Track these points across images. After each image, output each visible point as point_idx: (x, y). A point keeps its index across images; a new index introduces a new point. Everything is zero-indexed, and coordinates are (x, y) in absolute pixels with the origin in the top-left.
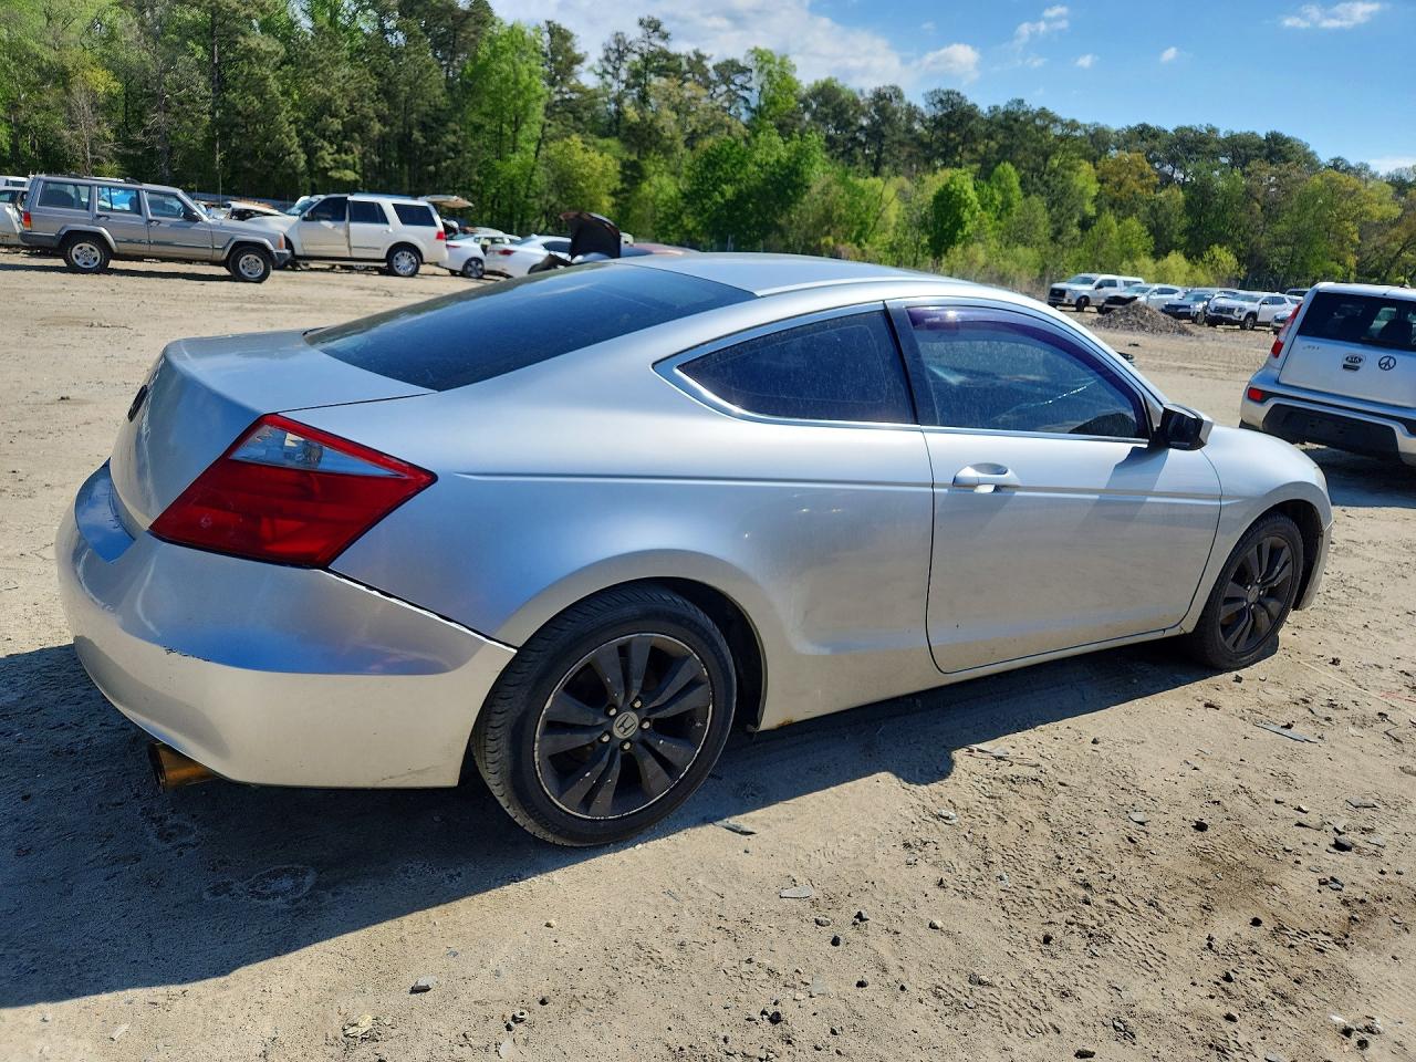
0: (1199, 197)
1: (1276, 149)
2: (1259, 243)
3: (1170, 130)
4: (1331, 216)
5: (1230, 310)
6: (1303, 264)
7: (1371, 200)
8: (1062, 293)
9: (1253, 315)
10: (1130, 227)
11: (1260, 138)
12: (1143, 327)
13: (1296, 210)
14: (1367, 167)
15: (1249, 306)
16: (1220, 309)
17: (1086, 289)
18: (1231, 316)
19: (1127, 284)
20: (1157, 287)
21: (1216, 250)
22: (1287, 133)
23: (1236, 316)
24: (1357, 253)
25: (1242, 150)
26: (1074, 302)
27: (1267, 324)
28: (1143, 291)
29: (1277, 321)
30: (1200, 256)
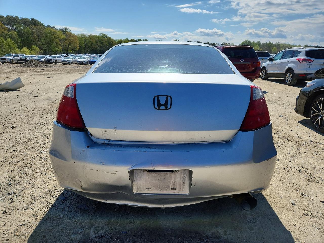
0: (20, 33)
1: (34, 22)
2: (39, 45)
3: (5, 16)
4: (53, 38)
5: (51, 60)
6: (51, 49)
7: (60, 35)
8: (5, 59)
9: (56, 60)
10: (9, 41)
11: (30, 20)
12: (36, 66)
13: (44, 37)
14: (55, 28)
15: (56, 59)
16: (49, 60)
17: (11, 58)
18: (52, 61)
19: (21, 55)
20: (30, 56)
21: (33, 46)
22: (36, 19)
23: (53, 61)
24: (61, 46)
25: (26, 22)
26: (9, 61)
27: (60, 62)
28: (27, 57)
29: (63, 61)
30: (30, 48)
